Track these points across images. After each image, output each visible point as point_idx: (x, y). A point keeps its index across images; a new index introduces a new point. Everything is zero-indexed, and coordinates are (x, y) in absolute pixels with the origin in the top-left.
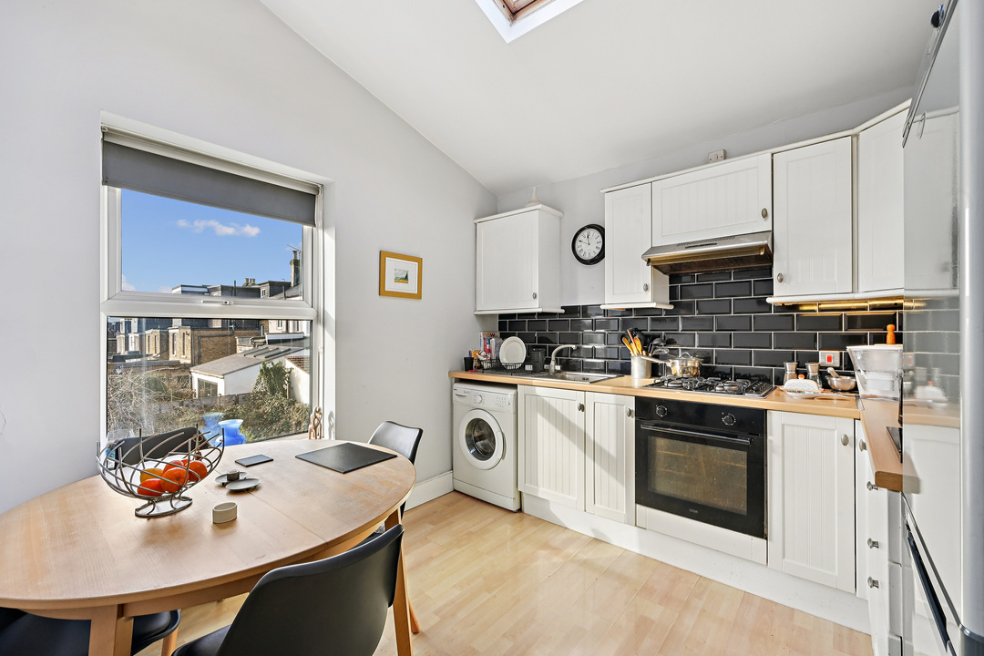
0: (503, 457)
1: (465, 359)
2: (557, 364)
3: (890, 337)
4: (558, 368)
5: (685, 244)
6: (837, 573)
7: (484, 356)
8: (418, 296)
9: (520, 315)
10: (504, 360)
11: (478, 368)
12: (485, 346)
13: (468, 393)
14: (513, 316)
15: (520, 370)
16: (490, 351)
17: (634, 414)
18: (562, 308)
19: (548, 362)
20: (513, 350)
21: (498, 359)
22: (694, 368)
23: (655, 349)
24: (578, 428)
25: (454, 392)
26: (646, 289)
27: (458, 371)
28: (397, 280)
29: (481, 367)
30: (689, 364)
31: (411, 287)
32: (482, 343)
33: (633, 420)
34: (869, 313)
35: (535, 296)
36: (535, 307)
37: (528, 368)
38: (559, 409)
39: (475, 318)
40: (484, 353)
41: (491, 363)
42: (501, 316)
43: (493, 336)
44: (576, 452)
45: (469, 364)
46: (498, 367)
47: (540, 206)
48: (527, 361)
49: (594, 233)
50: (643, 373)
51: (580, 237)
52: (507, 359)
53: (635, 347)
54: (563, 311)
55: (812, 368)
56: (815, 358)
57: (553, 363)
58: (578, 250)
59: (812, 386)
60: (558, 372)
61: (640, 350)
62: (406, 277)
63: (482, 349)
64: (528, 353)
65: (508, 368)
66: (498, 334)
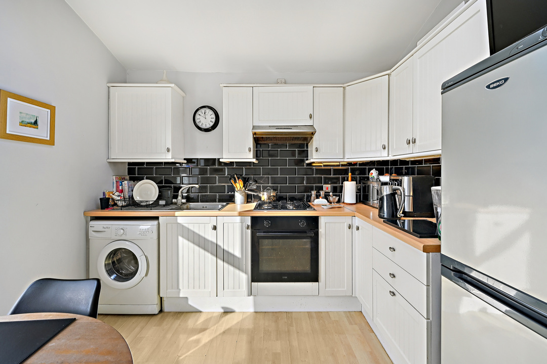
0: (146, 275)
1: (100, 199)
2: (183, 198)
3: (350, 179)
4: (184, 201)
5: (276, 126)
6: (346, 289)
7: (119, 196)
8: (51, 142)
9: (148, 163)
10: (137, 198)
11: (113, 206)
12: (117, 187)
13: (107, 228)
14: (142, 164)
15: (155, 205)
16: (122, 191)
17: (250, 227)
18: (185, 159)
19: (176, 197)
20: (147, 190)
21: (132, 197)
22: (274, 196)
23: (249, 186)
24: (211, 242)
25: (91, 230)
26: (250, 151)
27: (93, 210)
28: (23, 124)
29: (115, 204)
30: (272, 194)
31: (42, 132)
32: (115, 185)
33: (249, 231)
34: (340, 168)
35: (168, 150)
36: (168, 158)
37: (162, 202)
38: (196, 231)
39: (108, 165)
40: (117, 193)
41: (125, 201)
42: (130, 164)
43: (124, 179)
44: (211, 258)
45: (105, 203)
46: (132, 204)
47: (173, 85)
48: (160, 197)
49: (210, 113)
50: (243, 201)
51: (199, 112)
52: (140, 197)
53: (239, 185)
54: (185, 162)
55: (322, 193)
56: (321, 188)
57: (180, 198)
58: (197, 121)
59: (325, 201)
60: (183, 203)
61: (242, 186)
62: (36, 123)
63: (115, 190)
64: (160, 192)
65: (143, 204)
66: (128, 177)
